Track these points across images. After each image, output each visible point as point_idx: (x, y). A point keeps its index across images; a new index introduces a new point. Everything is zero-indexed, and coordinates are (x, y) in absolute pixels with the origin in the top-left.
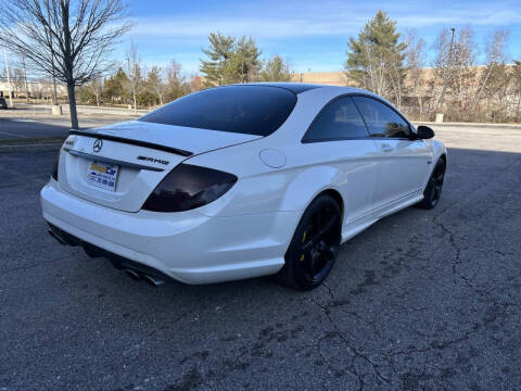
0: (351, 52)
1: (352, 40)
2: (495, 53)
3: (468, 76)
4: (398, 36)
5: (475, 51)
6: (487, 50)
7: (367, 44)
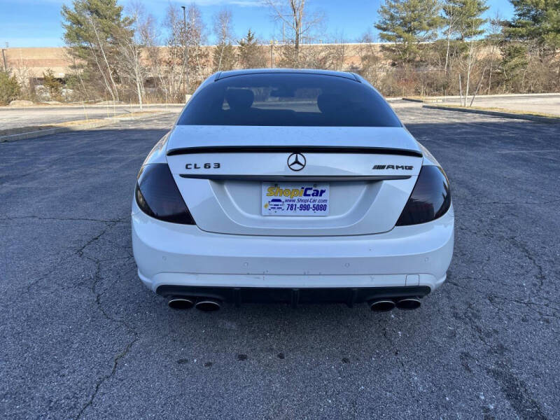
0: (69, 24)
1: (66, 10)
2: (224, 35)
3: (200, 56)
4: (120, 9)
5: (205, 31)
6: (216, 31)
7: (87, 15)
